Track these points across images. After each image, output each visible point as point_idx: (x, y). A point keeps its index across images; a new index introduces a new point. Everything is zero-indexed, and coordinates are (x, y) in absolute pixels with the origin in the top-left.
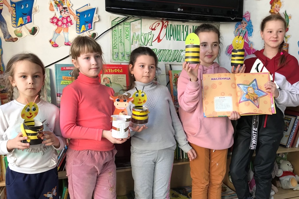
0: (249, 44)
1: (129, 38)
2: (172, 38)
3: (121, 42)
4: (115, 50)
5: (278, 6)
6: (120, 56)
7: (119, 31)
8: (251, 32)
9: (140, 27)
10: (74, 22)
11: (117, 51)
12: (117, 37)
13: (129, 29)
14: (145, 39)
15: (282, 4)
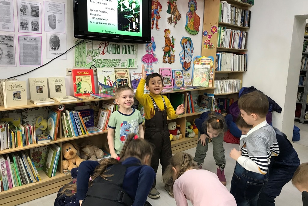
0: (154, 55)
1: (85, 53)
2: (111, 52)
3: (80, 55)
5: (168, 33)
6: (80, 63)
7: (79, 48)
8: (155, 49)
9: (92, 46)
11: (78, 61)
12: (78, 52)
13: (85, 47)
14: (95, 53)
15: (170, 32)
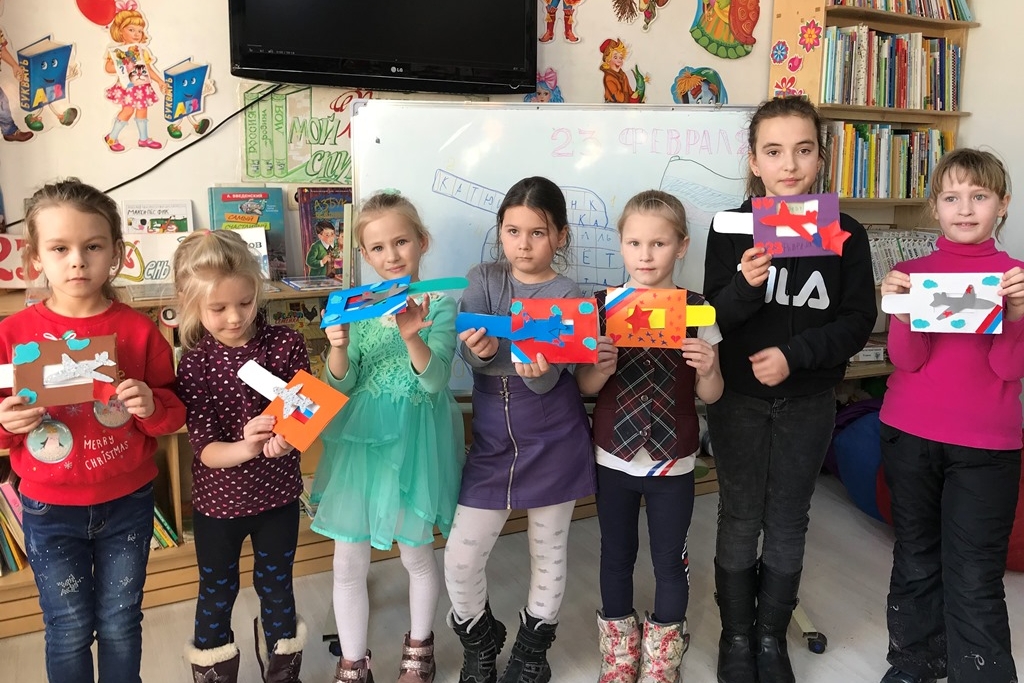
1: (283, 130)
3: (265, 138)
4: (252, 156)
5: (619, 55)
6: (264, 167)
7: (261, 113)
9: (309, 105)
10: (160, 96)
11: (257, 158)
12: (257, 127)
13: (283, 110)
14: (321, 130)
15: (627, 51)
